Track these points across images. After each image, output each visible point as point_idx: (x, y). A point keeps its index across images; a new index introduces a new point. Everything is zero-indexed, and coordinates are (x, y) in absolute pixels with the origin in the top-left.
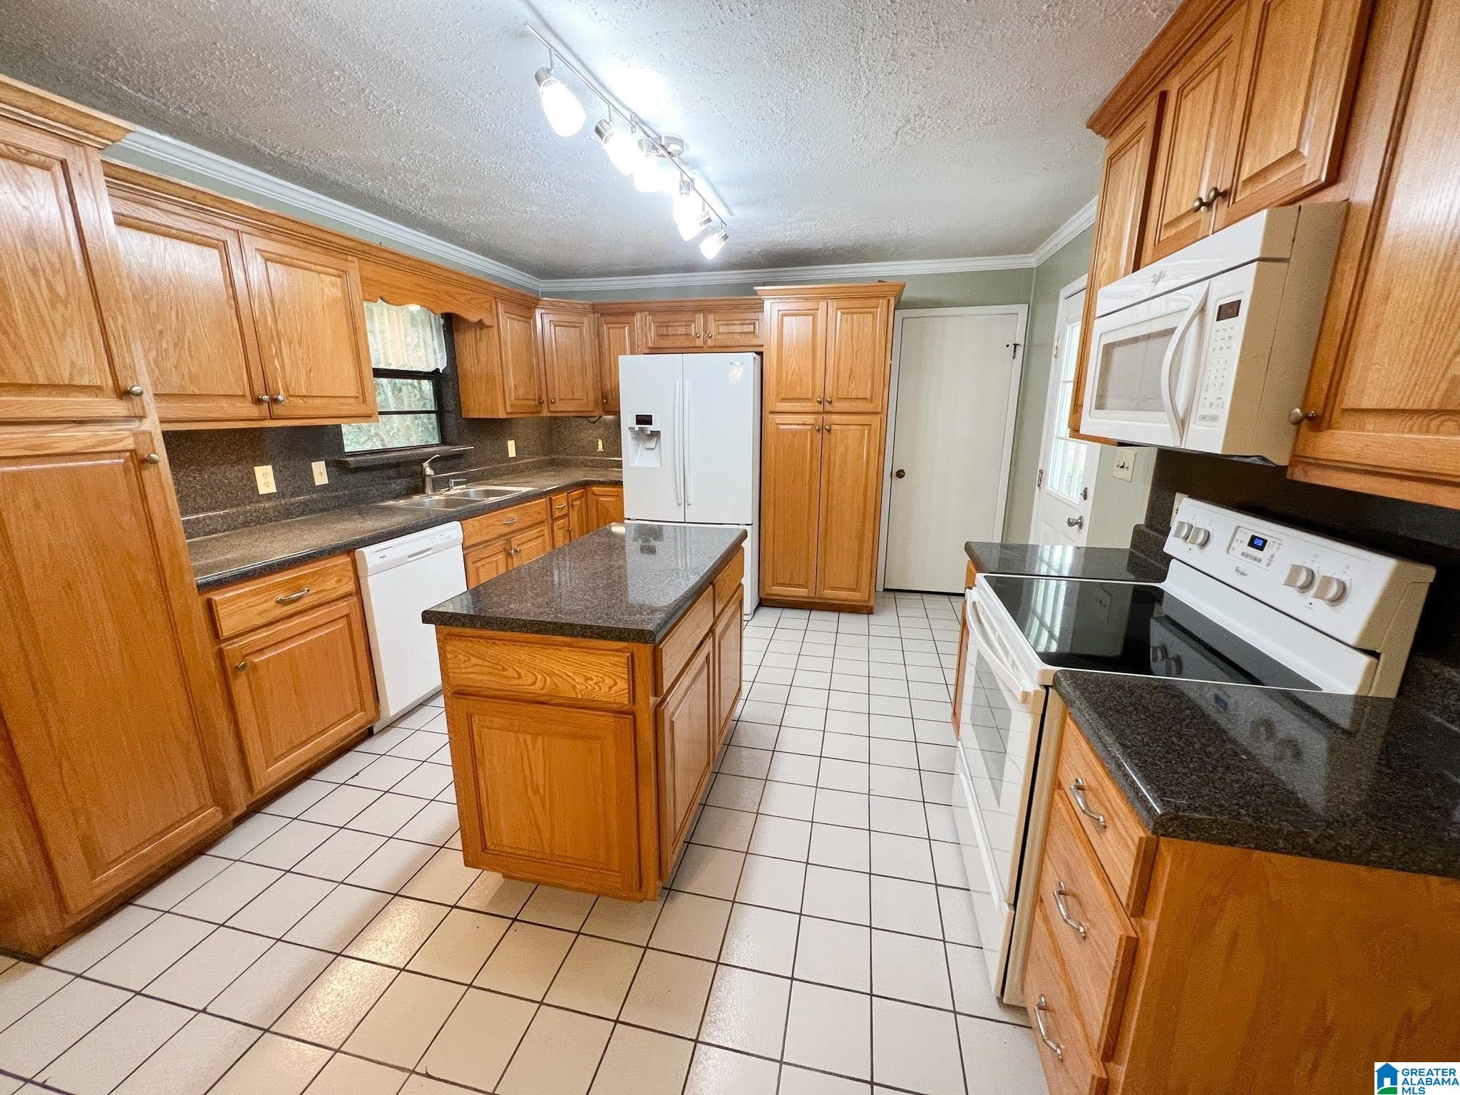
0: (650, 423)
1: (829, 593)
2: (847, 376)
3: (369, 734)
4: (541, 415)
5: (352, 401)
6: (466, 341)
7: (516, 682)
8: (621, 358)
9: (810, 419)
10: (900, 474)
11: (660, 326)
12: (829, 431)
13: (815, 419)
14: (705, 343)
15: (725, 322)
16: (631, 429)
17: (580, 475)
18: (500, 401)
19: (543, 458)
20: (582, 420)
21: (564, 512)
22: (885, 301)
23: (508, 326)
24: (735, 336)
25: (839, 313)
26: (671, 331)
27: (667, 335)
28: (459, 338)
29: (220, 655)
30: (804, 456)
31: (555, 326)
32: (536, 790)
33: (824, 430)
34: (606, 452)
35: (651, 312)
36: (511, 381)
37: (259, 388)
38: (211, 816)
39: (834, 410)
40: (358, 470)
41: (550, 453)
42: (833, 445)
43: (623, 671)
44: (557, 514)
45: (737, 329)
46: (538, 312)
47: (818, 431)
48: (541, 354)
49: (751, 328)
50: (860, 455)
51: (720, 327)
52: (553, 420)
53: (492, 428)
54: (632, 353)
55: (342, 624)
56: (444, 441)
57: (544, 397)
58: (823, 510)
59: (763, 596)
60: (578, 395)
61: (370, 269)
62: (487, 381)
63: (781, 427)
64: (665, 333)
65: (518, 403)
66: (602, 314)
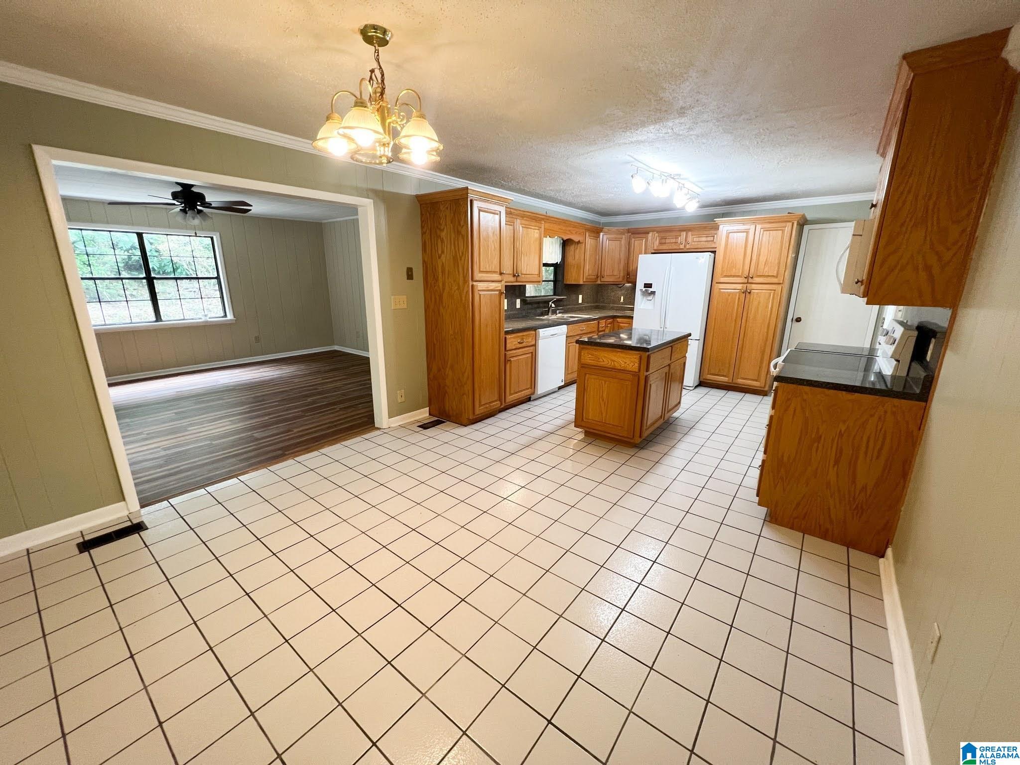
0: (651, 287)
1: (740, 381)
2: (764, 264)
3: (528, 400)
4: (597, 283)
5: (536, 276)
6: (571, 249)
7: (602, 363)
8: (640, 256)
9: (739, 286)
10: (798, 320)
11: (662, 238)
12: (750, 293)
13: (742, 286)
14: (685, 246)
15: (697, 236)
16: (641, 290)
17: (611, 313)
18: (582, 276)
19: (592, 305)
20: (614, 286)
21: (604, 328)
22: (790, 224)
23: (589, 242)
24: (702, 243)
25: (762, 230)
26: (667, 241)
27: (665, 243)
28: (567, 248)
29: (505, 354)
30: (733, 308)
31: (609, 240)
32: (603, 400)
33: (747, 292)
34: (625, 303)
35: (658, 232)
36: (587, 267)
37: (515, 272)
38: (497, 405)
39: (754, 282)
40: (530, 303)
41: (596, 302)
42: (751, 300)
43: (637, 361)
44: (601, 329)
45: (704, 239)
46: (601, 234)
47: (743, 293)
48: (600, 255)
49: (711, 239)
50: (767, 307)
51: (695, 239)
52: (600, 286)
53: (574, 289)
54: (645, 253)
55: (530, 355)
56: (555, 294)
57: (599, 274)
58: (742, 336)
59: (702, 380)
60: (615, 273)
61: (547, 225)
62: (577, 267)
63: (722, 290)
64: (664, 242)
65: (589, 277)
66: (632, 234)
